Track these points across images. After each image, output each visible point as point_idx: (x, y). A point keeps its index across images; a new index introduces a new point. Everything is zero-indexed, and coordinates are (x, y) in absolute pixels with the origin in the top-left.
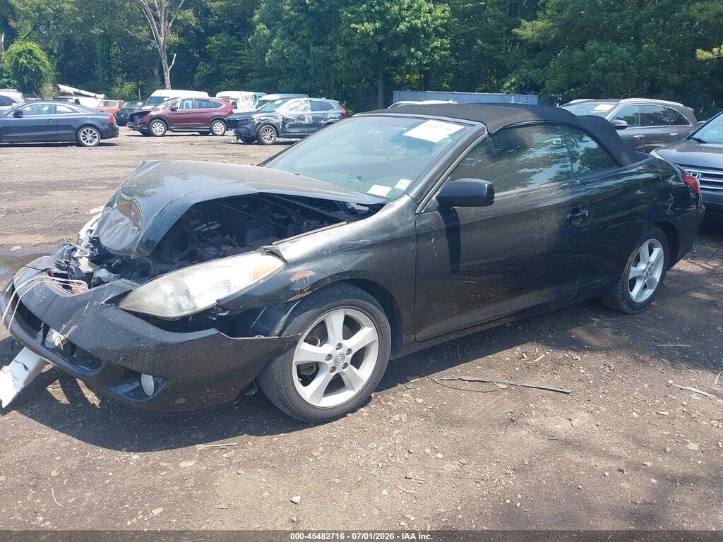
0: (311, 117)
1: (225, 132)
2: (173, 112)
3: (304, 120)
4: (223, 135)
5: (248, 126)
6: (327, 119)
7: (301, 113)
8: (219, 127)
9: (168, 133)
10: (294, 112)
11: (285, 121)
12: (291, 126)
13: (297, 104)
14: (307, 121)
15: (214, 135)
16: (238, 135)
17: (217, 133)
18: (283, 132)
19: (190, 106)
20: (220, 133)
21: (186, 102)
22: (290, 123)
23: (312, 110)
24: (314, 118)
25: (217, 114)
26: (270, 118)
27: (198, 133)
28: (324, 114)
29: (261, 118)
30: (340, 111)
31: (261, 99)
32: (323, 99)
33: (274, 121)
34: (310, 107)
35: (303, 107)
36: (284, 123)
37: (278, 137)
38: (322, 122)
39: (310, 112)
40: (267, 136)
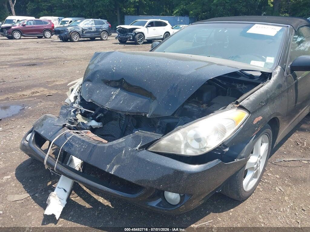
0: (95, 28)
1: (51, 37)
2: (24, 27)
3: (92, 29)
4: (50, 38)
5: (66, 33)
6: (102, 29)
7: (90, 26)
8: (48, 34)
9: (22, 37)
10: (87, 26)
11: (83, 30)
12: (86, 33)
13: (88, 22)
14: (93, 30)
15: (46, 38)
16: (61, 38)
17: (47, 37)
18: (82, 35)
19: (32, 24)
20: (49, 37)
21: (29, 22)
22: (86, 31)
23: (95, 25)
24: (96, 28)
25: (46, 27)
26: (76, 29)
27: (37, 37)
28: (101, 26)
29: (72, 29)
30: (108, 25)
31: (62, 20)
32: (99, 19)
33: (78, 30)
34: (94, 23)
35: (91, 23)
36: (83, 31)
37: (80, 38)
38: (100, 30)
39: (94, 25)
40: (75, 38)
